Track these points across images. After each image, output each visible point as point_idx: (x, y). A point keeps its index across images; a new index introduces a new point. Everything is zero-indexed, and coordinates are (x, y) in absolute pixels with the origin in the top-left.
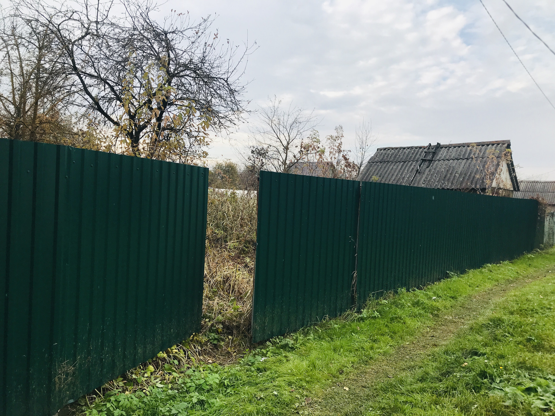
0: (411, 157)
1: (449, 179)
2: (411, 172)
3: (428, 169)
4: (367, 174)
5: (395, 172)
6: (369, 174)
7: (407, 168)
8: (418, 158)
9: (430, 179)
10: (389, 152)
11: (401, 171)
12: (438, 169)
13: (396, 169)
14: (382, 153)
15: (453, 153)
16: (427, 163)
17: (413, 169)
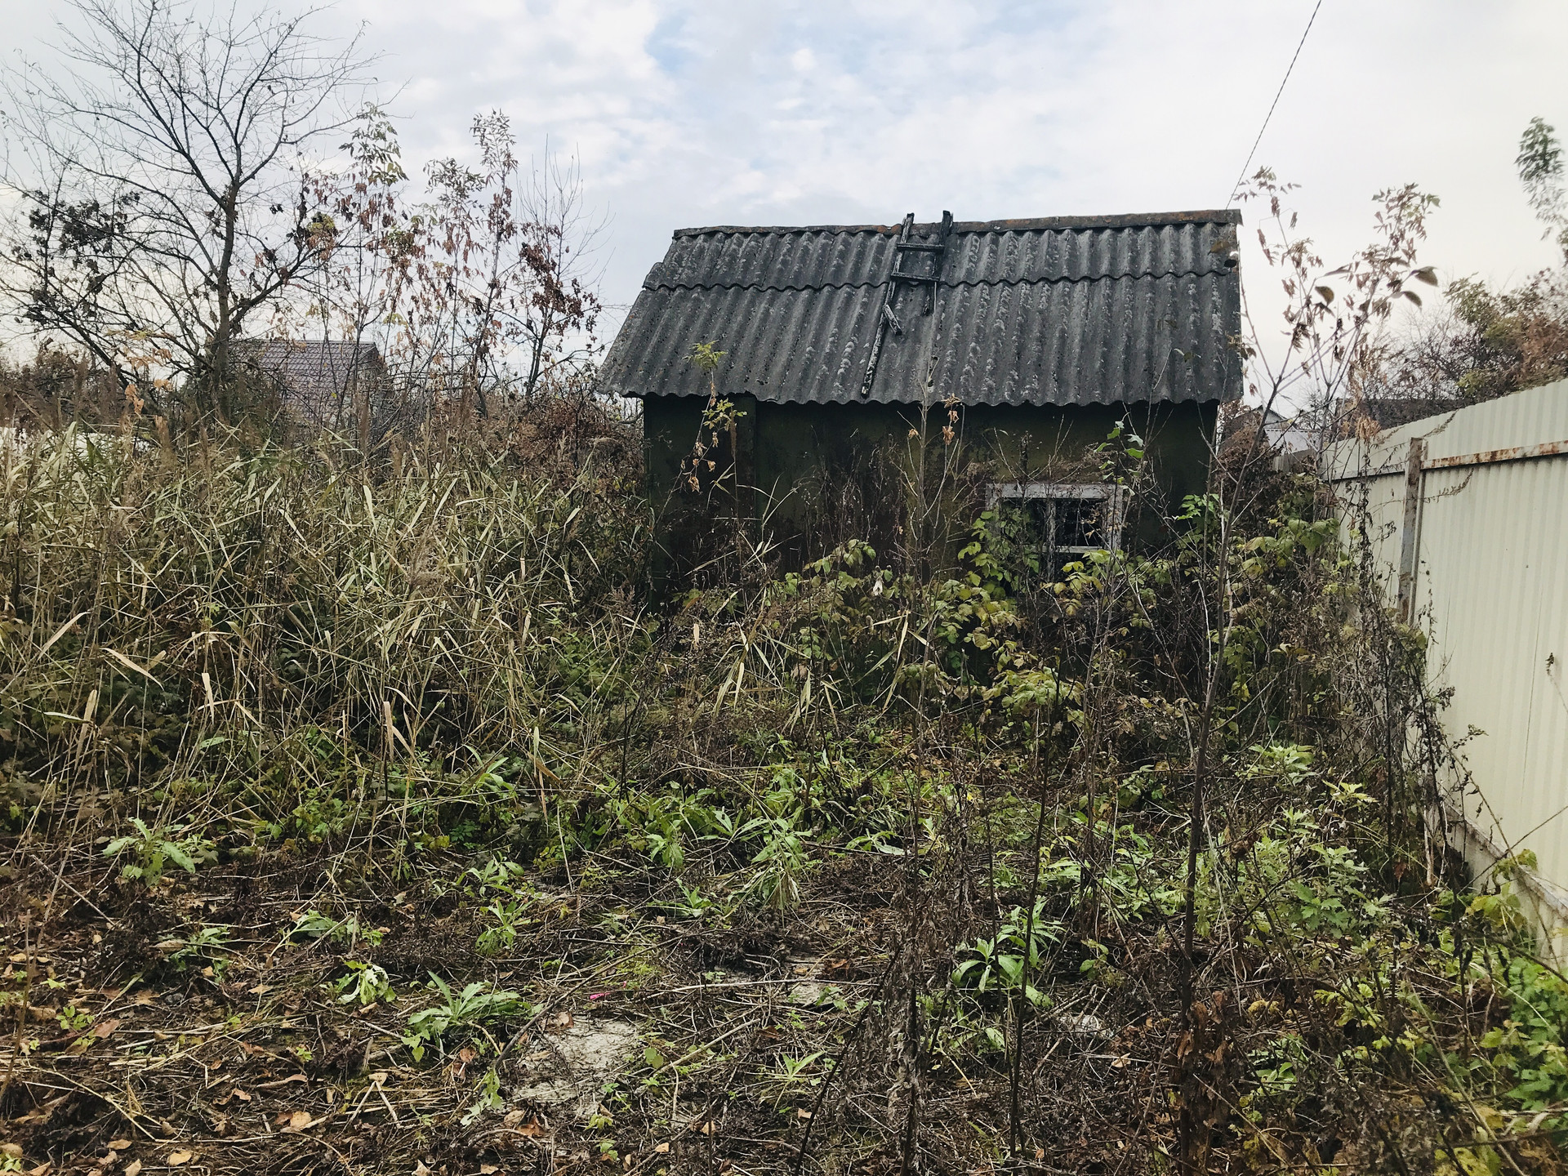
0: (839, 268)
1: (1039, 366)
2: (858, 330)
3: (933, 320)
4: (655, 339)
5: (782, 329)
6: (663, 340)
7: (834, 316)
8: (874, 276)
9: (952, 363)
10: (730, 245)
11: (812, 327)
12: (975, 321)
13: (785, 319)
14: (702, 250)
15: (1024, 256)
16: (918, 295)
17: (861, 318)
